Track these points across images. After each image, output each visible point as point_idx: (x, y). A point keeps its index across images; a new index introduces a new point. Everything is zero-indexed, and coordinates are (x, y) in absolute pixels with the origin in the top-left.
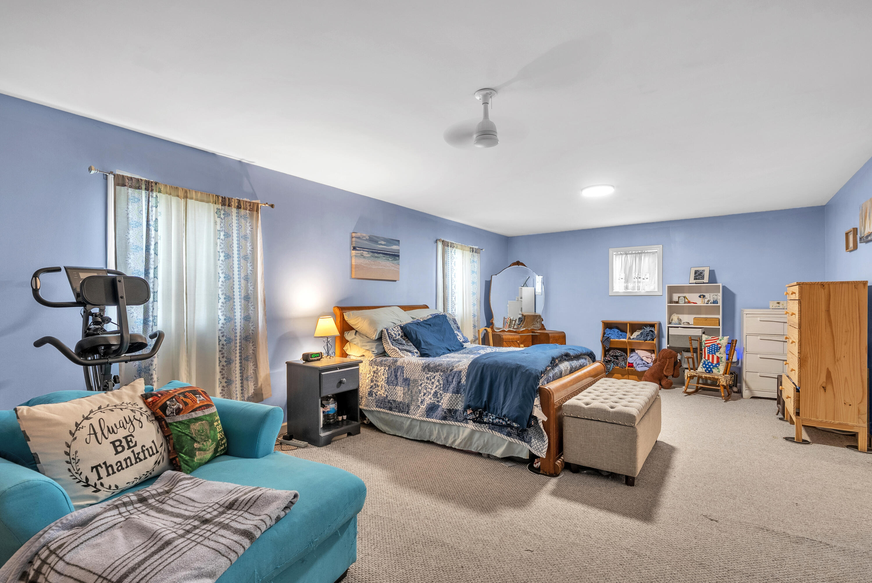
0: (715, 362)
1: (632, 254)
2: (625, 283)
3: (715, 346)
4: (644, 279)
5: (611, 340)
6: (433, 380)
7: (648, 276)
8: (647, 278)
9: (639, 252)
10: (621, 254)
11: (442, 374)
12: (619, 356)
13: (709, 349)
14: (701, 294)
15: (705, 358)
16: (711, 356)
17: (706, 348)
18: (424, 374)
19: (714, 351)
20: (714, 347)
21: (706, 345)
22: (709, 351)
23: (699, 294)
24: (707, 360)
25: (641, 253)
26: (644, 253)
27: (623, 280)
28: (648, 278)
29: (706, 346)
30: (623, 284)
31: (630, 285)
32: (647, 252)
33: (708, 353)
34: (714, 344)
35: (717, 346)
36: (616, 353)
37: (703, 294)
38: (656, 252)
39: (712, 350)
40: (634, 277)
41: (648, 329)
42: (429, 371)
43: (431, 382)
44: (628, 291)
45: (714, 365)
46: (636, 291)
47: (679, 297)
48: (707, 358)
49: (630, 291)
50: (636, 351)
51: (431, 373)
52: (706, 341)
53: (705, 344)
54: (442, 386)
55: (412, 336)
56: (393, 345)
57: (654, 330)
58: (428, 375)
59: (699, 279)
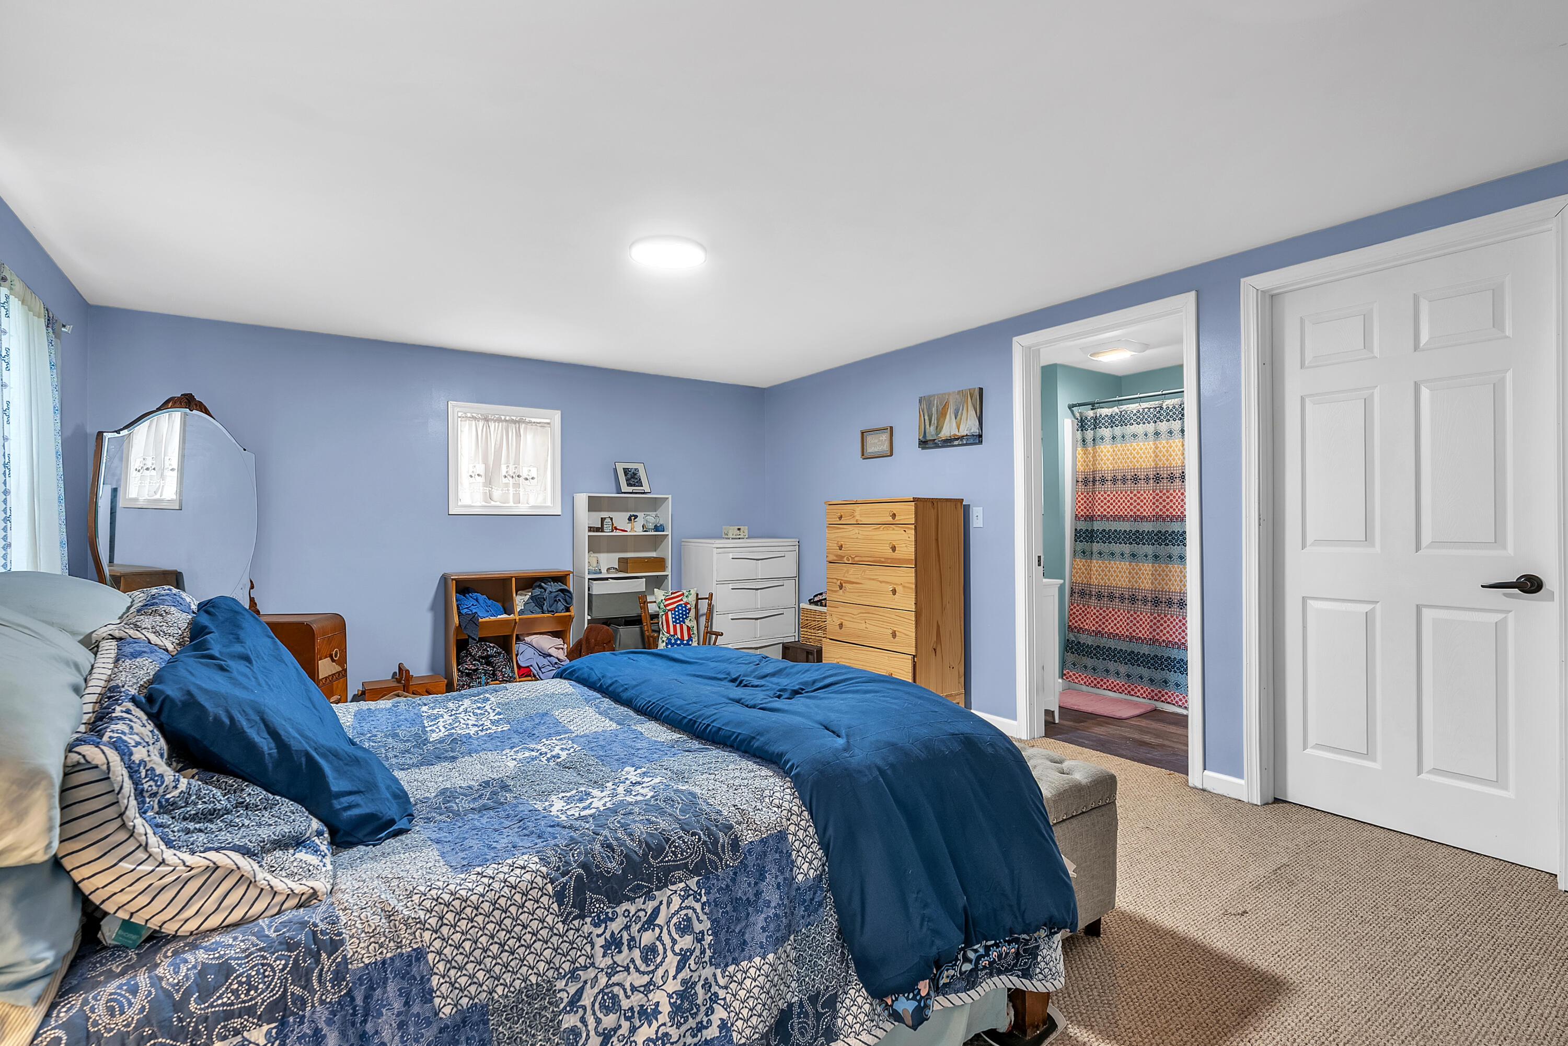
0: (686, 638)
1: (499, 420)
2: (485, 485)
3: (682, 607)
4: (527, 479)
5: (480, 620)
6: (647, 938)
7: (534, 473)
8: (533, 478)
9: (514, 418)
10: (473, 417)
11: (693, 883)
12: (492, 656)
13: (675, 614)
14: (632, 514)
15: (668, 632)
16: (678, 626)
17: (670, 613)
18: (587, 928)
19: (682, 617)
20: (682, 610)
21: (668, 608)
22: (675, 618)
23: (629, 514)
24: (673, 636)
25: (519, 422)
26: (524, 422)
27: (481, 480)
28: (535, 476)
29: (669, 610)
30: (481, 488)
31: (497, 494)
32: (530, 422)
33: (673, 622)
34: (681, 605)
35: (685, 607)
36: (486, 650)
37: (635, 514)
38: (548, 423)
39: (678, 615)
40: (504, 473)
41: (553, 587)
42: (616, 898)
43: (636, 953)
44: (493, 503)
45: (685, 642)
46: (511, 504)
47: (603, 520)
48: (672, 633)
49: (498, 504)
50: (528, 639)
51: (625, 906)
52: (666, 600)
53: (665, 606)
54: (708, 939)
55: (251, 748)
56: (169, 844)
57: (565, 587)
58: (615, 926)
59: (634, 485)
